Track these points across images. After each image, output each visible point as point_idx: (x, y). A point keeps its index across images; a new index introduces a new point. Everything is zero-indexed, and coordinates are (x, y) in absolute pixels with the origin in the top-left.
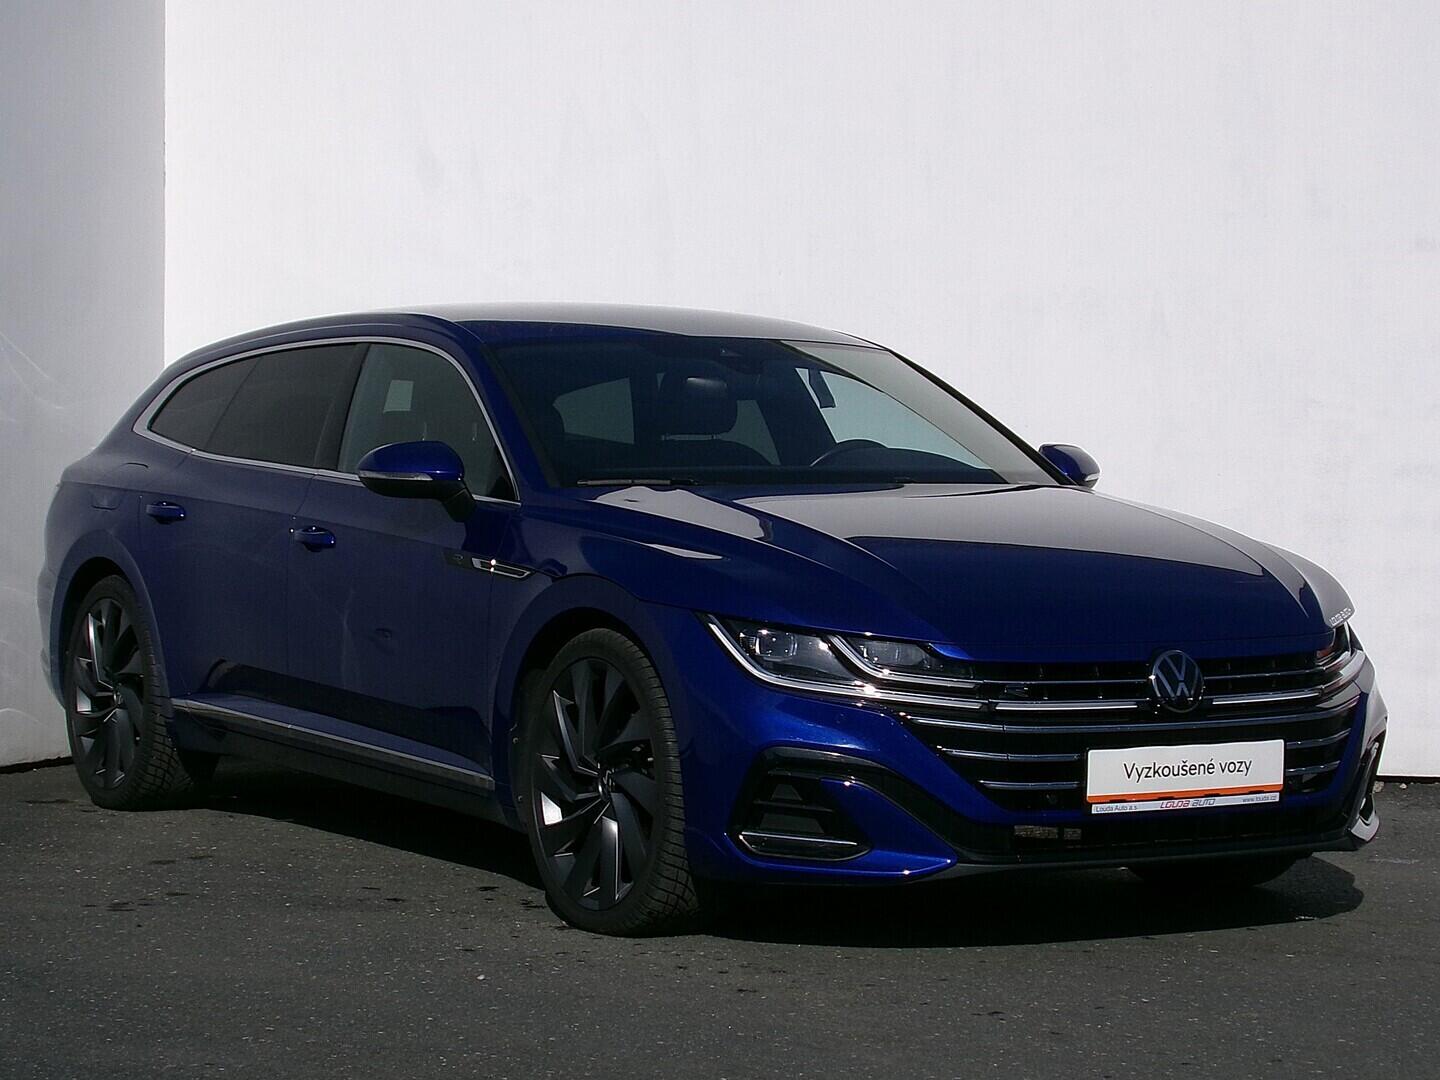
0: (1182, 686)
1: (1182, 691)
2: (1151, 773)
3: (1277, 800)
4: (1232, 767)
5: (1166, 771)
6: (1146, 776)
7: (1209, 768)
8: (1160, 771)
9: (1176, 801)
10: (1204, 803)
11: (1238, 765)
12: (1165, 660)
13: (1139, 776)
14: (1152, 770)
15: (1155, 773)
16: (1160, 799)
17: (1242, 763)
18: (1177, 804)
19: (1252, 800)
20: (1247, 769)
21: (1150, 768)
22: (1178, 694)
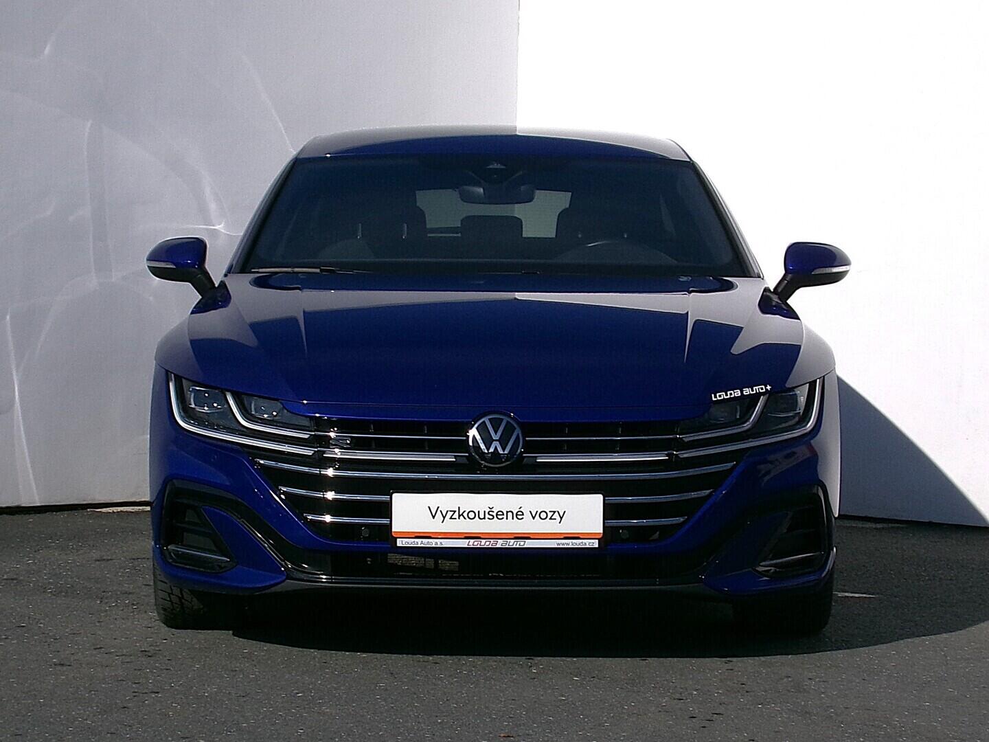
0: (496, 444)
1: (496, 448)
2: (456, 515)
3: (597, 546)
4: (543, 515)
5: (472, 515)
6: (451, 518)
7: (519, 515)
8: (465, 515)
9: (484, 541)
10: (513, 544)
11: (550, 515)
12: (484, 422)
13: (444, 517)
14: (457, 513)
15: (459, 516)
16: (466, 538)
17: (554, 512)
18: (484, 543)
19: (568, 544)
20: (561, 518)
21: (455, 512)
22: (491, 450)
